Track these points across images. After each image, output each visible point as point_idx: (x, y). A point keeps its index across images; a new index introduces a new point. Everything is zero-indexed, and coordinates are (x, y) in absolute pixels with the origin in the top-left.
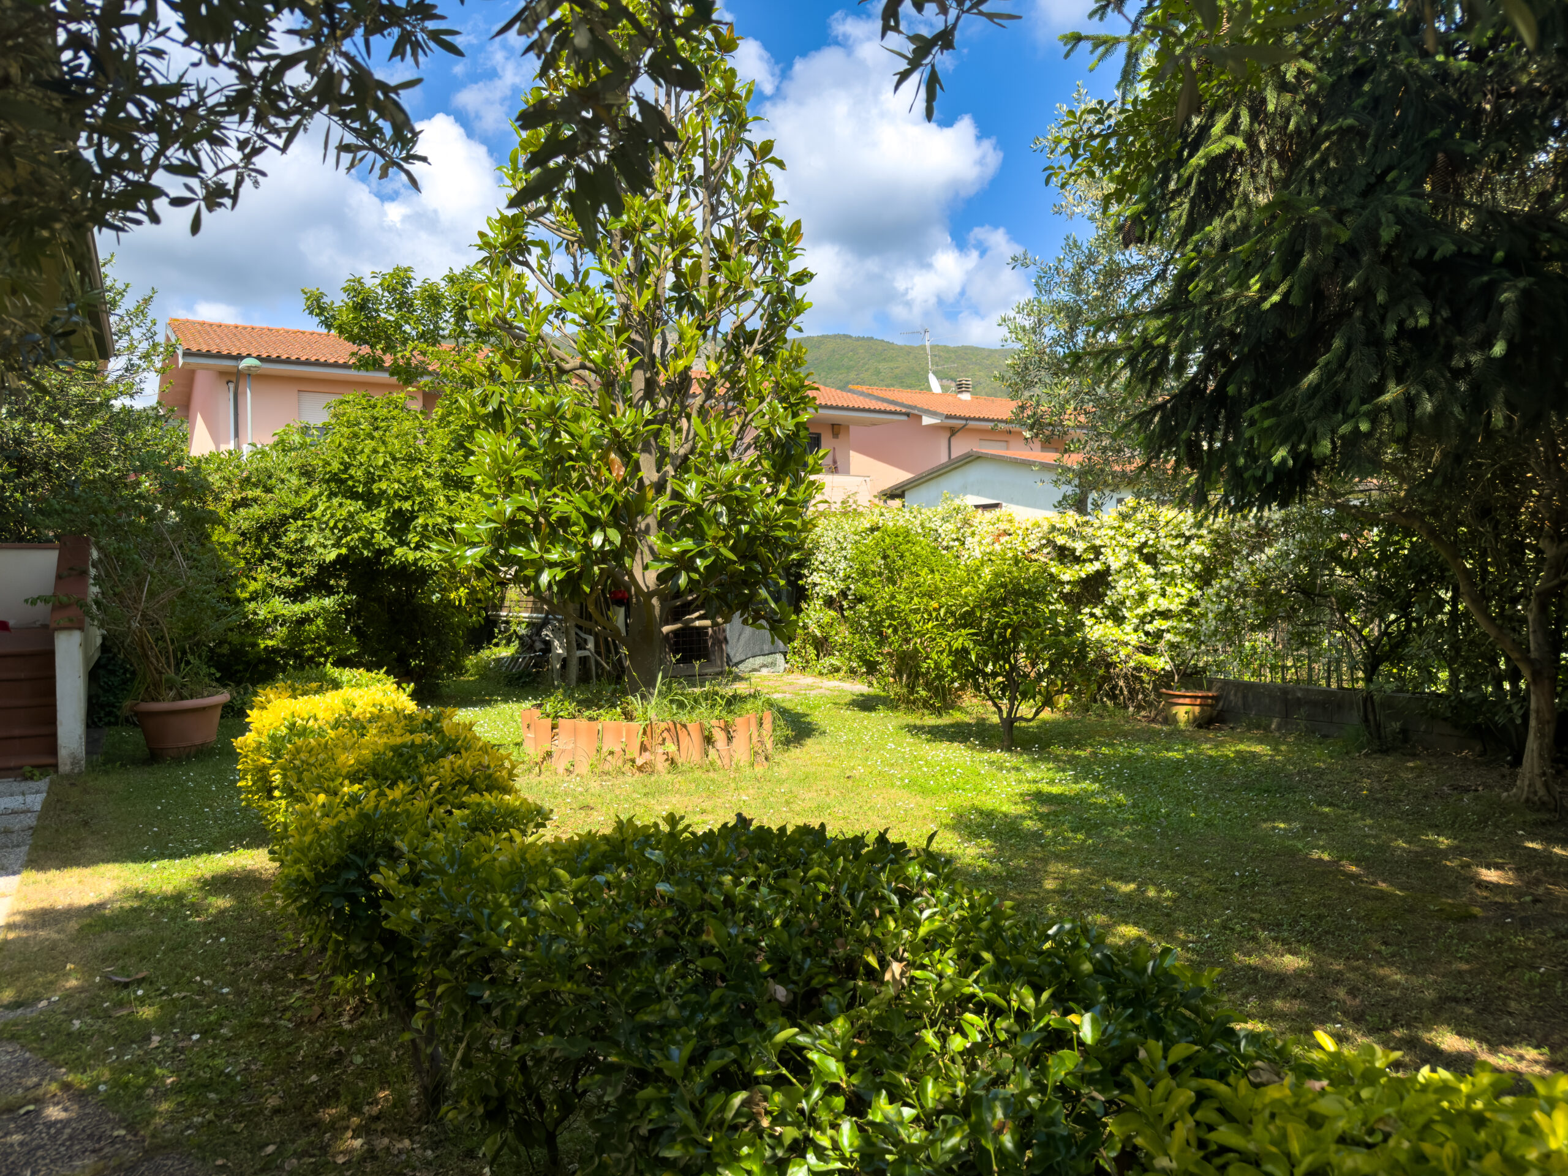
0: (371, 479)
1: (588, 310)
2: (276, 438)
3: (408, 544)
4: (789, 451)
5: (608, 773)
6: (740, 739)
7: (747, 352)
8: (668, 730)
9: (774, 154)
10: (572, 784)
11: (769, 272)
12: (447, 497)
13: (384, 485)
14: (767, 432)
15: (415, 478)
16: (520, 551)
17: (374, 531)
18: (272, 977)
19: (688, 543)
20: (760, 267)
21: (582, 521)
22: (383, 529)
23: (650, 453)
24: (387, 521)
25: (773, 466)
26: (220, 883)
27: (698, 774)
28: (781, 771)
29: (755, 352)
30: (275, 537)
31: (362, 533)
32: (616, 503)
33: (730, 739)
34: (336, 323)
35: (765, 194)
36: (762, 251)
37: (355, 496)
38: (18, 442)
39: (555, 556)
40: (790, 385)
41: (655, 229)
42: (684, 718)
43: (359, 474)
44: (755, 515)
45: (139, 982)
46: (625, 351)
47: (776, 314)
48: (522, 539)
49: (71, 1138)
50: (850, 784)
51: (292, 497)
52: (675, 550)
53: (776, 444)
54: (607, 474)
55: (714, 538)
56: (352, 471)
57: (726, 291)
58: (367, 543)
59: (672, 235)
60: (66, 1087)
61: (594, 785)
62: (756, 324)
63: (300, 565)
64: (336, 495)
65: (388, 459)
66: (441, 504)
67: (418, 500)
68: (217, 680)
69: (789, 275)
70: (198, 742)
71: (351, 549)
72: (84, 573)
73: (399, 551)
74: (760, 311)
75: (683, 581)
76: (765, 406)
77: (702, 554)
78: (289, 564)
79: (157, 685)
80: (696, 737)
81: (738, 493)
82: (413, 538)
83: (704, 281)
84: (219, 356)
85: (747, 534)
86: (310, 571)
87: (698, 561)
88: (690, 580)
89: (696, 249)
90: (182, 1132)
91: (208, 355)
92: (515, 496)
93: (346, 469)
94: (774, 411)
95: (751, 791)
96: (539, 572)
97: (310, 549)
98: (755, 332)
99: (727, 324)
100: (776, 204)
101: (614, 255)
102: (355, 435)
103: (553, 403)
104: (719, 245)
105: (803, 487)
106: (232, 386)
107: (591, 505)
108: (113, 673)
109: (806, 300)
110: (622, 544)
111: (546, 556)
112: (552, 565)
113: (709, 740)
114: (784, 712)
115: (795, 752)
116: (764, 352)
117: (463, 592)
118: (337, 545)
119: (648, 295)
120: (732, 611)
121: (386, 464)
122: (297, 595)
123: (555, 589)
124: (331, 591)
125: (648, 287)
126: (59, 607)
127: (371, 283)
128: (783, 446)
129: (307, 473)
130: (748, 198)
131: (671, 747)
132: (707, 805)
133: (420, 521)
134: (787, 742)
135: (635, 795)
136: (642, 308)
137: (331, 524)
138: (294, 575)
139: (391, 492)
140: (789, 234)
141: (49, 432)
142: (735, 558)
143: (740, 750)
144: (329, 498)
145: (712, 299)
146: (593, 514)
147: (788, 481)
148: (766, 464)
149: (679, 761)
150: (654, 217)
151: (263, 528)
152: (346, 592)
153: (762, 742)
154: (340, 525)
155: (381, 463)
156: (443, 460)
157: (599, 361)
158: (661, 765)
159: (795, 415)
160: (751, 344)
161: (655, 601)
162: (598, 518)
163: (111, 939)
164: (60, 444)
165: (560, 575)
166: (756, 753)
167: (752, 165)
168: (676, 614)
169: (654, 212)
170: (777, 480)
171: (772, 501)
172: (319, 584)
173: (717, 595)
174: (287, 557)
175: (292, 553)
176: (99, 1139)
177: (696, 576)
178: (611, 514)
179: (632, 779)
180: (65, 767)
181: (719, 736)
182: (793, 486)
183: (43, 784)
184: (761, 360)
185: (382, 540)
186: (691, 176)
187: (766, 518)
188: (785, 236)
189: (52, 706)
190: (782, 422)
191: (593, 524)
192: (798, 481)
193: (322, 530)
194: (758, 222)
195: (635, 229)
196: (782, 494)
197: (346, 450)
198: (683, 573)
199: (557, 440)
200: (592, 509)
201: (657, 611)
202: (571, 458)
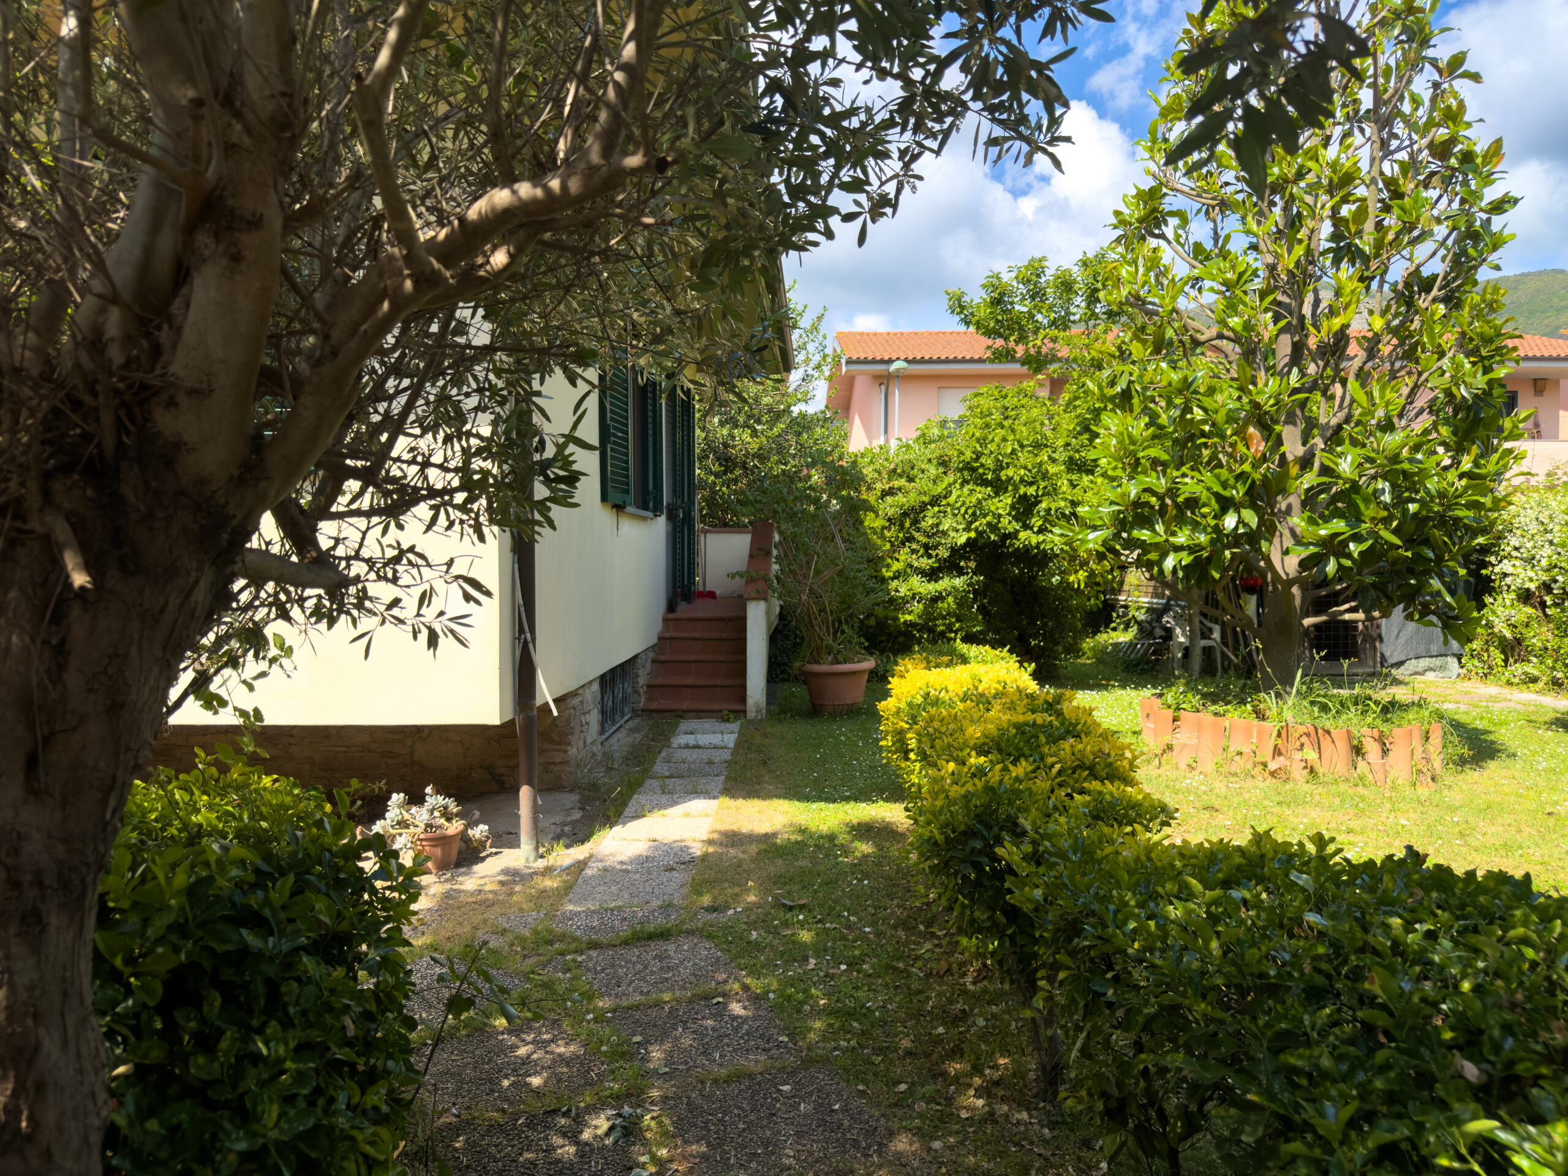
0: (1000, 467)
1: (1229, 275)
2: (919, 433)
3: (1031, 528)
4: (1477, 414)
5: (1235, 775)
6: (1398, 753)
7: (1423, 302)
8: (1308, 735)
9: (1468, 66)
10: (1193, 780)
11: (1456, 205)
12: (1070, 481)
13: (1010, 472)
14: (1449, 393)
15: (1041, 464)
16: (1144, 535)
17: (1000, 516)
19: (1338, 525)
20: (1444, 200)
21: (1213, 502)
22: (1009, 514)
23: (1295, 424)
24: (1013, 507)
25: (1454, 433)
26: (864, 830)
27: (1343, 787)
28: (1453, 797)
29: (1434, 300)
30: (915, 522)
31: (989, 518)
32: (1253, 481)
33: (1385, 752)
34: (974, 320)
35: (1454, 116)
36: (1447, 182)
37: (985, 483)
38: (726, 445)
39: (1181, 539)
40: (1481, 336)
41: (1311, 178)
42: (1327, 722)
43: (989, 462)
44: (1428, 492)
45: (802, 907)
46: (1270, 314)
47: (1464, 252)
48: (1146, 522)
49: (748, 1033)
50: (1551, 822)
51: (930, 485)
52: (1323, 532)
53: (1460, 406)
54: (1244, 450)
55: (1373, 519)
56: (983, 460)
57: (1398, 234)
58: (994, 528)
59: (1331, 180)
60: (746, 988)
61: (1220, 786)
62: (1437, 267)
63: (936, 547)
64: (968, 482)
65: (1016, 446)
66: (1064, 488)
67: (1042, 484)
68: (865, 648)
69: (1483, 204)
70: (849, 702)
71: (980, 534)
72: (768, 553)
73: (1023, 535)
74: (1442, 252)
75: (1331, 567)
76: (1445, 363)
77: (1357, 538)
78: (926, 547)
79: (819, 649)
80: (1342, 746)
81: (1406, 466)
82: (1036, 522)
83: (1369, 226)
84: (874, 361)
85: (1416, 514)
86: (944, 553)
87: (1352, 546)
88: (1341, 567)
89: (1361, 191)
90: (833, 1050)
91: (865, 361)
92: (1141, 477)
93: (977, 459)
94: (1458, 367)
95: (1412, 815)
96: (1164, 555)
97: (944, 533)
98: (1435, 277)
99: (1398, 271)
100: (1469, 125)
101: (1261, 213)
102: (987, 426)
103: (1185, 378)
104: (1391, 184)
105: (1495, 457)
106: (883, 387)
107: (1225, 485)
108: (787, 637)
109: (1506, 232)
110: (1259, 526)
111: (1172, 539)
112: (1178, 549)
113: (1358, 750)
114: (1457, 726)
115: (1472, 776)
116: (1446, 300)
117: (1082, 575)
118: (968, 529)
119: (1299, 251)
120: (1392, 603)
121: (1014, 451)
122: (932, 575)
123: (1180, 574)
124: (961, 572)
125: (1300, 241)
126: (751, 581)
127: (1007, 277)
128: (1469, 408)
129: (943, 463)
130: (1430, 123)
131: (1311, 755)
132: (1354, 824)
133: (1044, 505)
134: (1462, 762)
135: (1267, 803)
136: (1291, 266)
137: (963, 510)
138: (930, 557)
139: (1017, 478)
140: (1484, 157)
141: (746, 436)
142: (1400, 543)
143: (1399, 766)
144: (962, 485)
145: (1379, 245)
146: (1226, 493)
147: (1475, 450)
148: (1445, 431)
149: (1321, 771)
150: (1311, 164)
151: (905, 514)
152: (974, 573)
153: (1428, 760)
154: (970, 512)
155: (1009, 451)
156: (1068, 444)
157: (1239, 329)
158: (1299, 773)
159: (1487, 370)
160: (1428, 290)
161: (1295, 590)
162: (1232, 498)
163: (780, 865)
164: (754, 446)
165: (1187, 559)
166: (1420, 771)
167: (1436, 85)
168: (1319, 606)
169: (1311, 159)
170: (1458, 449)
171: (1452, 475)
172: (950, 566)
173: (1374, 585)
174: (924, 540)
175: (929, 537)
176: (769, 1041)
177: (1348, 563)
178: (1246, 493)
179: (1262, 785)
180: (751, 714)
181: (1372, 748)
182: (1482, 456)
183: (735, 726)
184: (1441, 309)
185: (1008, 524)
186: (1356, 111)
187: (1442, 495)
188: (1479, 161)
189: (744, 662)
190: (1468, 379)
191: (1226, 504)
192: (1488, 450)
193: (955, 515)
194: (1442, 150)
195: (1286, 181)
196: (1466, 464)
197: (978, 440)
198: (1332, 559)
199: (1189, 416)
200: (1225, 488)
201: (1298, 601)
202: (1203, 434)
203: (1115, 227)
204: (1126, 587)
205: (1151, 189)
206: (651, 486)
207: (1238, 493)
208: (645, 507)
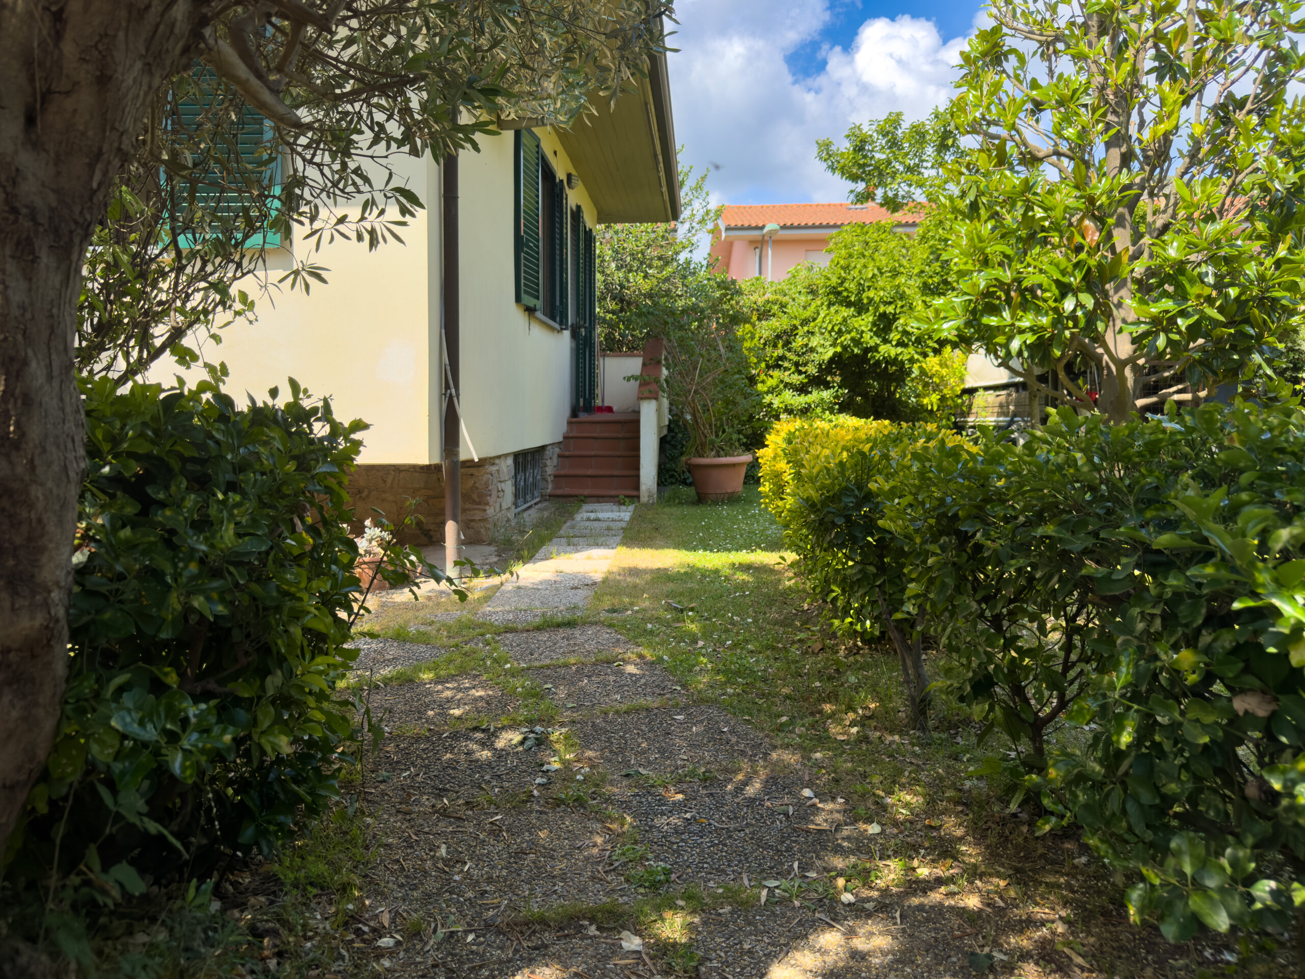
0: (861, 289)
1: (1064, 93)
2: (790, 275)
3: (890, 342)
4: (1290, 209)
7: (1239, 116)
12: (924, 302)
13: (871, 294)
15: (898, 286)
16: (993, 321)
17: (863, 332)
18: (784, 623)
19: (1167, 304)
21: (1054, 287)
22: (871, 330)
23: (1124, 227)
24: (874, 324)
25: (1270, 228)
29: (1248, 114)
30: (787, 343)
31: (853, 334)
32: (1089, 269)
34: (839, 166)
37: (849, 305)
38: (622, 286)
39: (1025, 323)
40: (1292, 140)
43: (852, 286)
44: (1247, 277)
46: (1101, 125)
47: (1272, 74)
48: (994, 310)
49: (645, 684)
51: (801, 310)
52: (1153, 311)
53: (1275, 200)
54: (1081, 240)
55: (1199, 296)
56: (846, 285)
57: (1215, 52)
58: (857, 342)
59: (1153, 9)
60: (641, 656)
63: (805, 364)
64: (834, 304)
65: (876, 272)
66: (919, 308)
67: (900, 304)
68: (744, 444)
70: (729, 491)
71: (845, 348)
72: (659, 362)
73: (883, 348)
75: (1161, 342)
77: (1183, 314)
78: (797, 364)
79: (703, 445)
81: (1227, 251)
82: (894, 336)
83: (1189, 45)
84: (750, 228)
85: (1237, 299)
86: (812, 370)
87: (1180, 321)
88: (1170, 342)
90: (720, 695)
91: (742, 228)
92: (990, 270)
93: (842, 283)
94: (1271, 164)
96: (1010, 338)
97: (812, 350)
98: (1247, 97)
102: (851, 256)
103: (1027, 181)
106: (758, 251)
107: (1064, 273)
108: (675, 447)
110: (1095, 309)
111: (1017, 324)
112: (1021, 331)
116: (1258, 112)
118: (834, 345)
119: (1126, 67)
121: (874, 276)
122: (802, 389)
123: (1026, 354)
124: (827, 386)
125: (1127, 60)
126: (644, 384)
128: (1283, 202)
129: (813, 292)
133: (901, 321)
136: (1119, 82)
137: (829, 328)
138: (800, 373)
139: (877, 299)
141: (639, 278)
142: (1223, 320)
144: (829, 307)
145: (1197, 64)
146: (1065, 280)
147: (1289, 240)
151: (778, 337)
152: (840, 387)
154: (836, 329)
155: (870, 275)
156: (922, 272)
157: (1074, 138)
159: (1298, 168)
160: (1242, 107)
161: (1128, 372)
162: (1070, 284)
163: (671, 586)
164: (646, 286)
165: (1030, 339)
168: (1149, 390)
170: (1273, 240)
172: (819, 382)
174: (795, 358)
175: (799, 355)
176: (663, 689)
177: (1176, 337)
178: (1083, 279)
180: (644, 498)
182: (1295, 244)
183: (631, 508)
184: (1255, 119)
185: (870, 339)
187: (1260, 279)
189: (637, 457)
190: (1280, 175)
191: (1064, 290)
192: (1301, 242)
193: (822, 334)
195: (1113, 10)
197: (842, 268)
198: (1162, 335)
199: (1030, 214)
200: (1064, 276)
201: (1130, 383)
202: (1043, 229)
203: (962, 67)
204: (974, 410)
205: (992, 29)
206: (558, 303)
207: (1075, 280)
208: (553, 318)
